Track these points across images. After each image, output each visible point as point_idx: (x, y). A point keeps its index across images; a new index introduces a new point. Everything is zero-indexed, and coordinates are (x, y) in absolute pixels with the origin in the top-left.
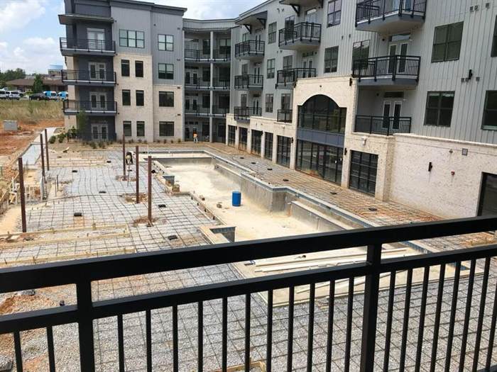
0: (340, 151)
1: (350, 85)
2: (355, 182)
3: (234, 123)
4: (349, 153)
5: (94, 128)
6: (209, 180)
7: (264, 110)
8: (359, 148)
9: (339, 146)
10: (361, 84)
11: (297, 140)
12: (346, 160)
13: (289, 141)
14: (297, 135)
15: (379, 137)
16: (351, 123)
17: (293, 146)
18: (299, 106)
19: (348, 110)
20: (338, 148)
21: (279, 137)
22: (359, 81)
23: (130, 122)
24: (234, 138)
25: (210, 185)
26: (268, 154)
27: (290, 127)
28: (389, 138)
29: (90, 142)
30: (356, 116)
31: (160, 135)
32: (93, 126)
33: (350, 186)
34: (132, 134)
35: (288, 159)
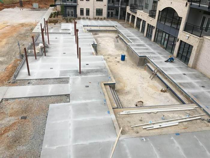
0: (175, 39)
1: (186, 6)
2: (180, 56)
3: (130, 12)
4: (179, 41)
5: (68, 11)
6: (114, 43)
7: (144, 7)
8: (185, 40)
9: (175, 36)
10: (192, 6)
11: (157, 28)
12: (178, 44)
13: (153, 27)
14: (157, 26)
15: (196, 37)
16: (183, 26)
17: (154, 31)
18: (160, 11)
19: (183, 19)
20: (175, 37)
21: (148, 24)
22: (191, 4)
23: (83, 9)
24: (129, 19)
25: (113, 46)
26: (143, 31)
27: (154, 21)
28: (200, 39)
29: (66, 18)
30: (186, 23)
31: (96, 15)
32: (67, 10)
33: (177, 57)
34: (84, 15)
35: (151, 36)
